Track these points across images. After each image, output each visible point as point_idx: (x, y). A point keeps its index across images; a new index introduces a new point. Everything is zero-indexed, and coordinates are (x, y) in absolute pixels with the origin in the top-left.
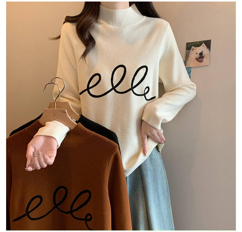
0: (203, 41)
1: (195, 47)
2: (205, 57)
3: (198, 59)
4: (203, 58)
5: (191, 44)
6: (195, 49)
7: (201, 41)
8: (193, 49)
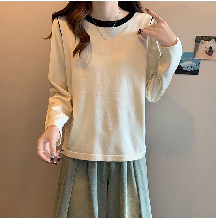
0: (213, 37)
1: (204, 41)
2: (215, 51)
3: (207, 53)
4: (212, 53)
5: (200, 38)
6: (204, 43)
7: (211, 37)
8: (202, 42)
